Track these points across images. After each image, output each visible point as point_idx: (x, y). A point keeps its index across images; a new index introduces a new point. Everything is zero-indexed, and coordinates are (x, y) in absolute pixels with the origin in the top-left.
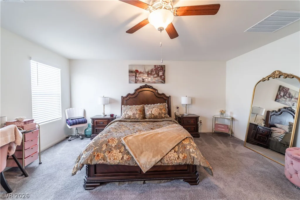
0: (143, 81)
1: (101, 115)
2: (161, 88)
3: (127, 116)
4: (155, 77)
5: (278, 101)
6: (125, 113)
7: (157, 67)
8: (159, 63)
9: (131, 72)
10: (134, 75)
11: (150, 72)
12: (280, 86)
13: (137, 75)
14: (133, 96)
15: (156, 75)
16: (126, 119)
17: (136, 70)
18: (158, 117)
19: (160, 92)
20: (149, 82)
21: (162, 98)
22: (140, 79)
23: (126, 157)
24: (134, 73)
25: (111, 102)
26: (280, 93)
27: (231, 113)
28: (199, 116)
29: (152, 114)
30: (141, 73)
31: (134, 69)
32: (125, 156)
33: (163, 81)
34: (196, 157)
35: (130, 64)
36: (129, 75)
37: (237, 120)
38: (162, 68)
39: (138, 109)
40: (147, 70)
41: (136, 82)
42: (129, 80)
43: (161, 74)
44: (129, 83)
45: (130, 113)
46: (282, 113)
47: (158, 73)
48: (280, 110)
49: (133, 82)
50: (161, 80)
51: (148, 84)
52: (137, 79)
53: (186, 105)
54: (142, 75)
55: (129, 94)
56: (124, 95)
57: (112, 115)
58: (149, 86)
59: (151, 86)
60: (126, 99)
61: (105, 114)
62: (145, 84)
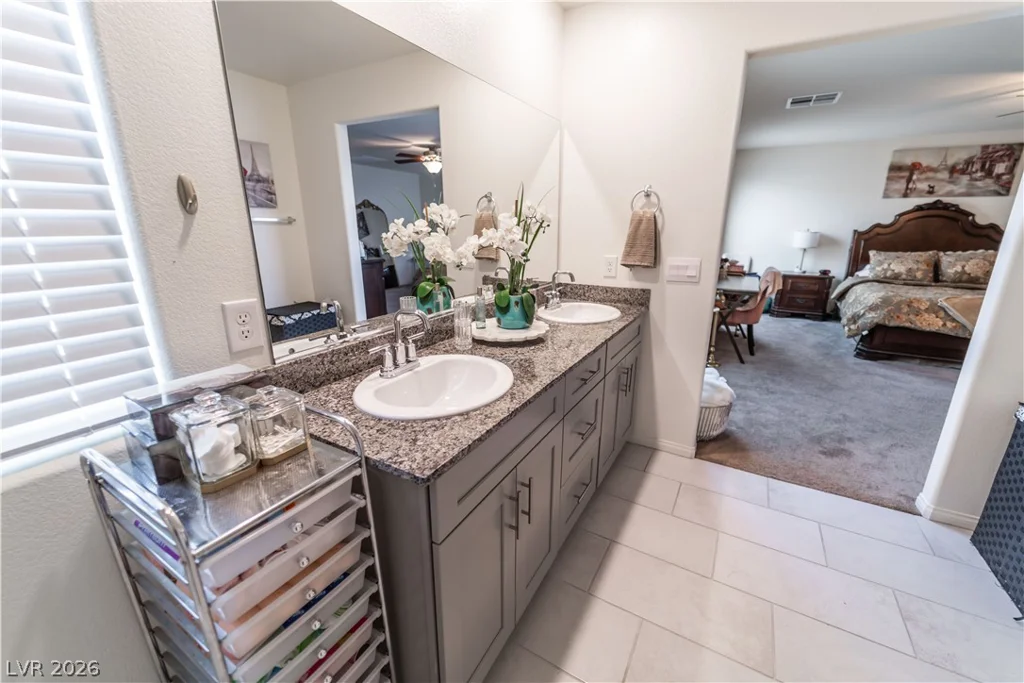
0: (931, 193)
1: (792, 272)
2: (990, 209)
3: (889, 274)
4: (977, 180)
6: (885, 266)
7: (990, 150)
9: (895, 168)
10: (903, 177)
11: (960, 167)
13: (915, 177)
14: (888, 230)
15: (979, 174)
16: (886, 277)
17: (913, 164)
18: (981, 281)
19: (981, 220)
20: (950, 194)
21: (986, 236)
23: (951, 324)
29: (963, 272)
30: (928, 169)
32: (949, 323)
33: (1004, 189)
35: (899, 148)
36: (889, 178)
38: (1012, 152)
39: (922, 259)
41: (906, 196)
42: (885, 190)
43: (1000, 168)
44: (884, 197)
45: (899, 268)
47: (992, 166)
50: (996, 188)
51: (946, 200)
52: (910, 186)
54: (930, 174)
55: (878, 225)
56: (863, 228)
57: (825, 272)
58: (946, 204)
59: (953, 206)
60: (866, 236)
61: (803, 269)
62: (936, 199)
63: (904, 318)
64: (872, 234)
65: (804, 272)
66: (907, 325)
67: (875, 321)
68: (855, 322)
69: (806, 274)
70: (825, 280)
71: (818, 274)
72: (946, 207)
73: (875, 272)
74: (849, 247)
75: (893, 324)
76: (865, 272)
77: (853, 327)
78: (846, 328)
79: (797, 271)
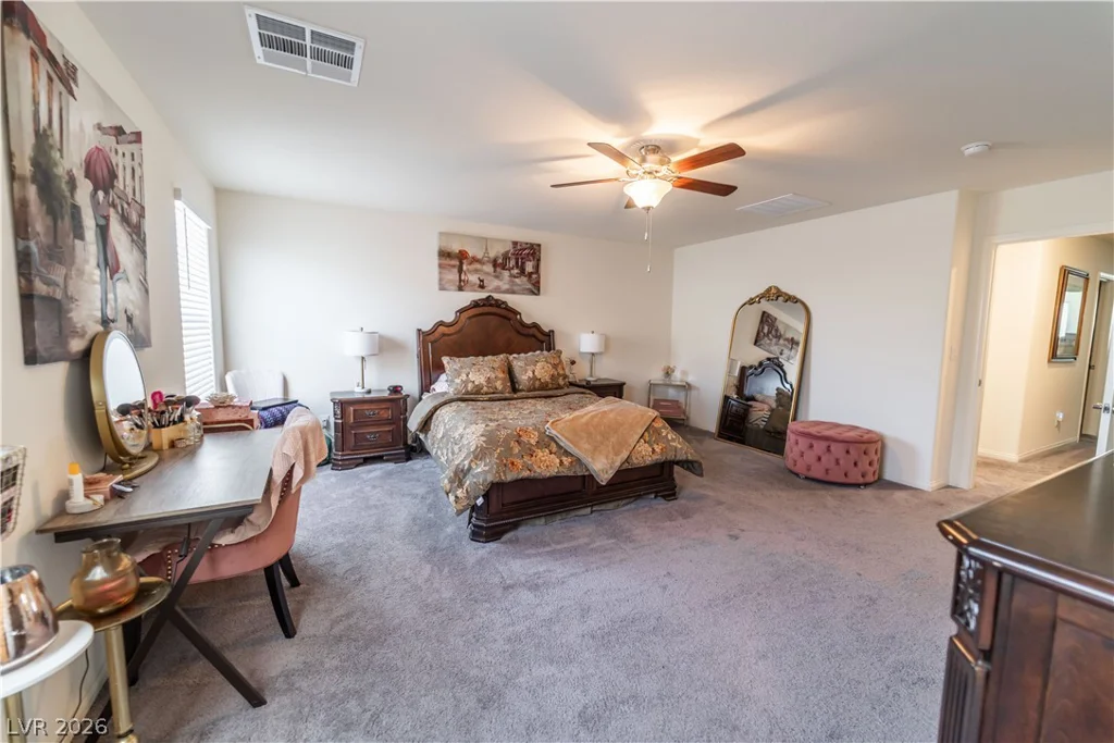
0: (482, 287)
1: (353, 392)
2: (531, 308)
3: (470, 387)
4: (515, 277)
5: (759, 346)
6: (464, 377)
7: (519, 247)
8: (526, 236)
9: (444, 254)
10: (454, 266)
11: (500, 261)
12: (764, 312)
13: (465, 268)
14: (452, 330)
15: (516, 271)
16: (467, 393)
17: (460, 251)
18: (550, 386)
19: (527, 320)
20: (498, 290)
21: (534, 336)
22: (473, 278)
23: (567, 461)
24: (454, 259)
25: (384, 347)
26: (763, 328)
27: (684, 373)
28: (623, 380)
29: (535, 378)
30: (475, 260)
31: (455, 248)
32: (564, 459)
33: (535, 289)
34: (679, 446)
35: (443, 230)
36: (440, 266)
37: (698, 389)
38: (533, 251)
39: (496, 365)
40: (492, 254)
41: (460, 289)
42: (441, 280)
43: (529, 267)
44: (441, 289)
45: (478, 378)
46: (763, 370)
47: (523, 263)
48: (761, 364)
49: (453, 288)
50: (530, 286)
51: (496, 296)
52: (463, 278)
53: (593, 354)
54: (478, 266)
55: (441, 324)
56: (427, 327)
57: (396, 390)
58: (497, 300)
59: (504, 303)
60: (432, 338)
61: (367, 387)
62: (488, 294)
63: (519, 462)
64: (437, 334)
65: (369, 392)
66: (526, 474)
67: (490, 478)
68: (461, 485)
69: (372, 395)
70: (397, 402)
71: (386, 394)
72: (499, 304)
73: (455, 386)
74: (416, 352)
75: (510, 477)
76: (441, 386)
77: (460, 493)
78: (452, 498)
79: (358, 393)
